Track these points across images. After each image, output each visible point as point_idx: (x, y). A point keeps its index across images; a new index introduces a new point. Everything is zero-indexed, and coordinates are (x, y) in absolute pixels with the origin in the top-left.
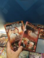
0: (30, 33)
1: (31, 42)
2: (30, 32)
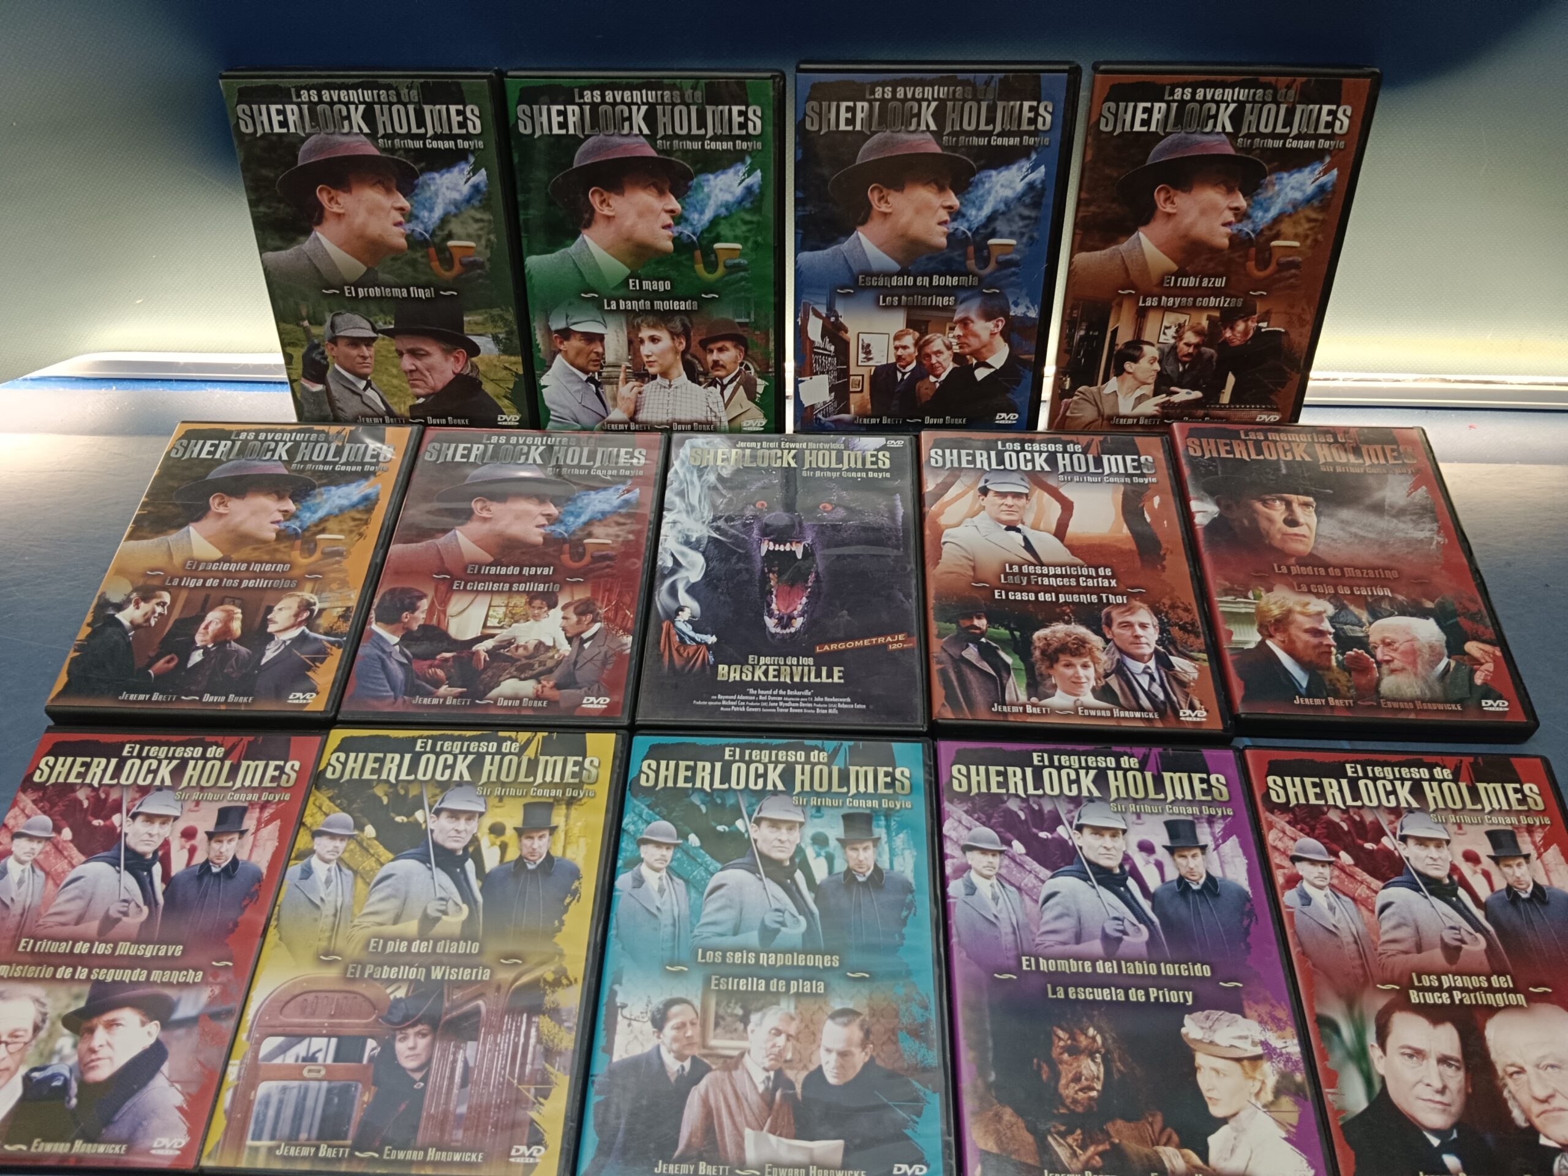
0: (1292, 522)
1: (1376, 615)
2: (1278, 512)
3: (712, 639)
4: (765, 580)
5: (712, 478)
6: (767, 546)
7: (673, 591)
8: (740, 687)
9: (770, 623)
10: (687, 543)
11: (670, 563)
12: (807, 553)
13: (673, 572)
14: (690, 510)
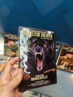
3: (30, 73)
4: (37, 60)
5: (27, 38)
6: (37, 53)
7: (23, 64)
8: (34, 82)
9: (38, 68)
10: (24, 53)
11: (22, 58)
12: (42, 54)
13: (23, 60)
14: (24, 46)
